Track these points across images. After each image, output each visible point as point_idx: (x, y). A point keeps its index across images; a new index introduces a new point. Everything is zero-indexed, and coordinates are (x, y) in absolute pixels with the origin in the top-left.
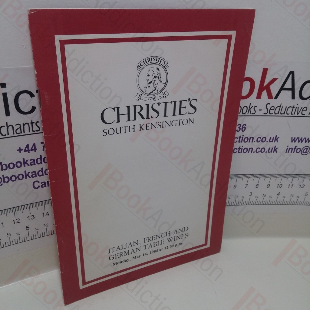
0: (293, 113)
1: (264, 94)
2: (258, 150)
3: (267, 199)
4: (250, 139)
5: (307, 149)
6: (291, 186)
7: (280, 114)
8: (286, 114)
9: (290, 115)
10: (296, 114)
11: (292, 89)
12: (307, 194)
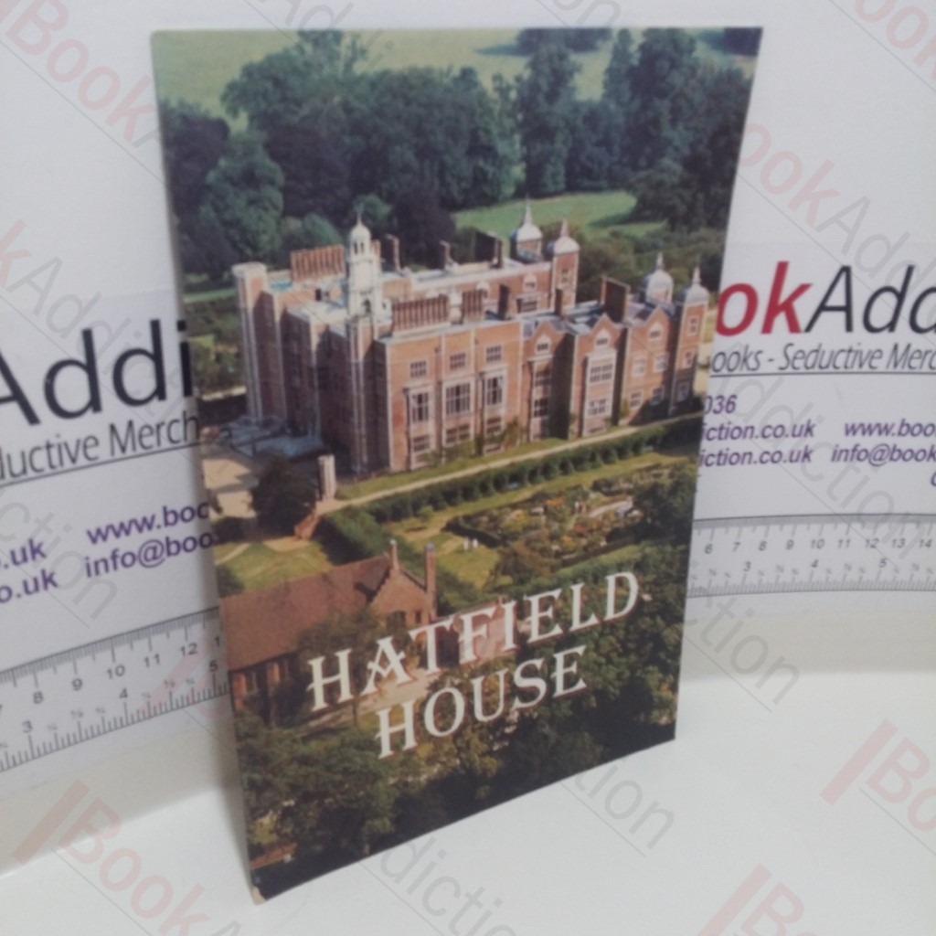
0: (849, 364)
1: (781, 321)
2: (766, 457)
3: (786, 577)
4: (744, 432)
5: (883, 451)
6: (844, 544)
7: (817, 369)
8: (831, 369)
9: (842, 370)
10: (856, 368)
11: (847, 309)
12: (883, 562)
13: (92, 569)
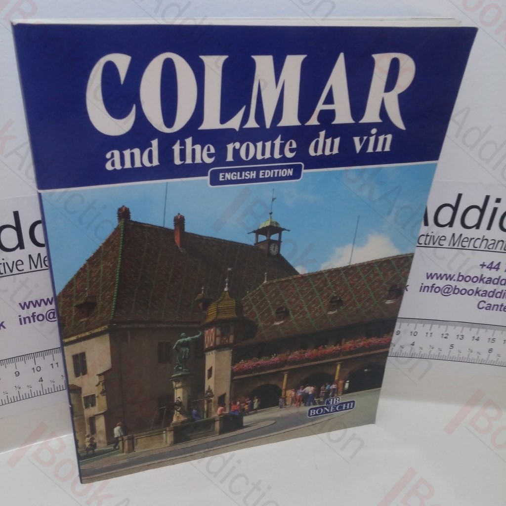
0: (427, 242)
3: (397, 349)
5: (449, 288)
6: (429, 335)
9: (423, 245)
10: (431, 245)
12: (452, 346)
13: (22, 321)
